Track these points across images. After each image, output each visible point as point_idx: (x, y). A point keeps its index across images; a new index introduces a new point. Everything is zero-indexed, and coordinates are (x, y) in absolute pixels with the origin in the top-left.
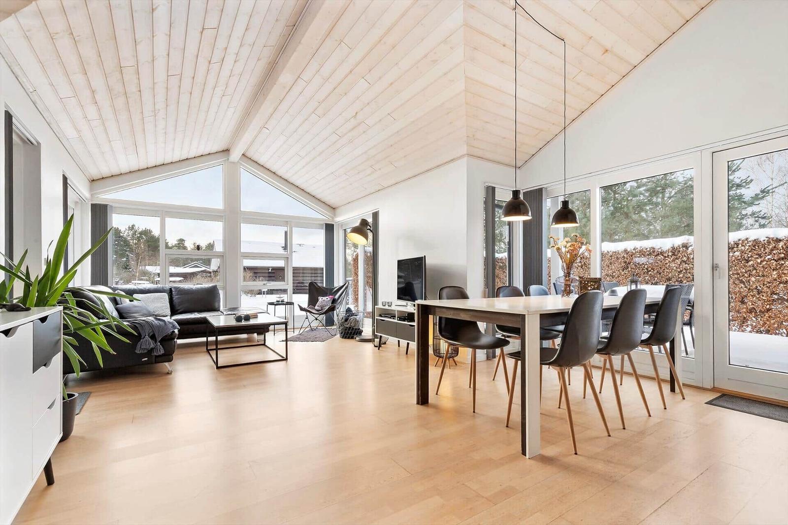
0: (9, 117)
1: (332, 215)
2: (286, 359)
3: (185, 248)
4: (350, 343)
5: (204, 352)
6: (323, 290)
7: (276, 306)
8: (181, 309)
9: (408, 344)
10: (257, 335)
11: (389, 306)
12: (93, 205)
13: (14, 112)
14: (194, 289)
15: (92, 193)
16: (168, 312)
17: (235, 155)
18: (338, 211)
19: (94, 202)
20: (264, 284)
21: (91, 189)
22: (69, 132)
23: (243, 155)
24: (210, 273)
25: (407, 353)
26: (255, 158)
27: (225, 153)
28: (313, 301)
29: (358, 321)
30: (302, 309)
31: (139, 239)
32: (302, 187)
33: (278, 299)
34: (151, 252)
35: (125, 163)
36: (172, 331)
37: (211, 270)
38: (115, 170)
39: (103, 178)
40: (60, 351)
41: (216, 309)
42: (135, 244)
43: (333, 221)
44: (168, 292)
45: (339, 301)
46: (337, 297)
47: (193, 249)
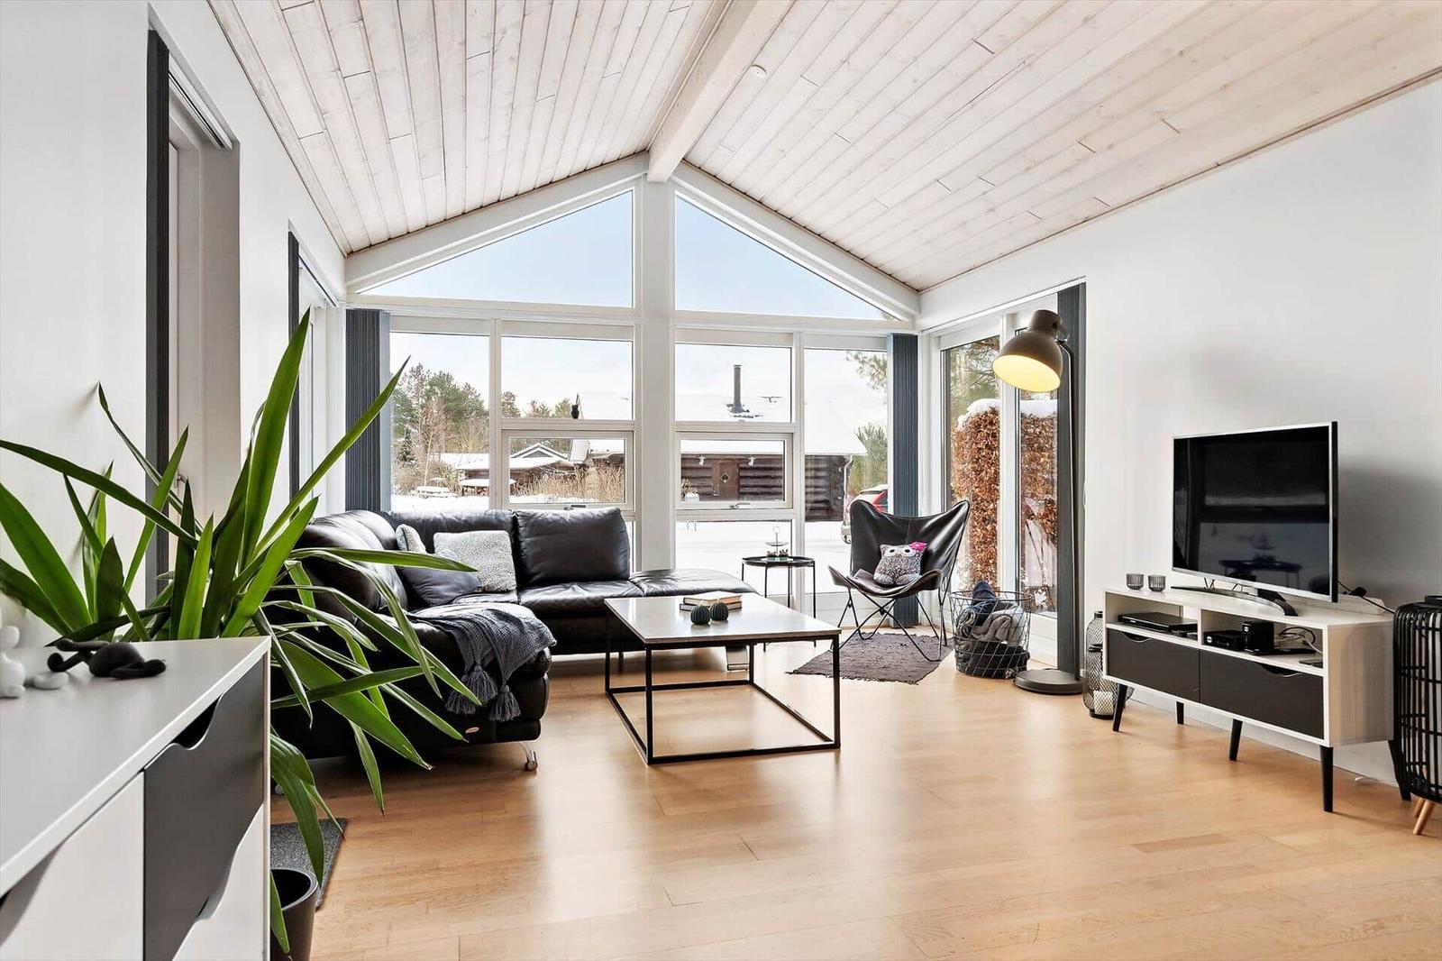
0: (158, 52)
1: (912, 312)
2: (836, 746)
3: (514, 413)
4: (998, 693)
5: (600, 696)
6: (892, 525)
7: (770, 570)
8: (538, 573)
9: (1237, 726)
10: (727, 651)
11: (1153, 589)
12: (348, 312)
13: (174, 37)
14: (567, 518)
15: (349, 283)
16: (510, 580)
17: (664, 163)
18: (926, 297)
19: (353, 307)
20: (732, 508)
21: (348, 274)
22: (303, 119)
23: (684, 159)
24: (573, 469)
25: (1233, 756)
26: (711, 166)
27: (641, 158)
28: (866, 558)
29: (1017, 627)
30: (839, 580)
31: (428, 396)
32: (833, 234)
33: (772, 550)
34: (450, 423)
35: (419, 207)
36: (537, 651)
37: (571, 463)
38: (397, 227)
39: (371, 245)
40: (262, 800)
41: (621, 577)
42: (422, 407)
43: (914, 328)
44: (510, 526)
45: (943, 559)
46: (935, 545)
47: (530, 415)
